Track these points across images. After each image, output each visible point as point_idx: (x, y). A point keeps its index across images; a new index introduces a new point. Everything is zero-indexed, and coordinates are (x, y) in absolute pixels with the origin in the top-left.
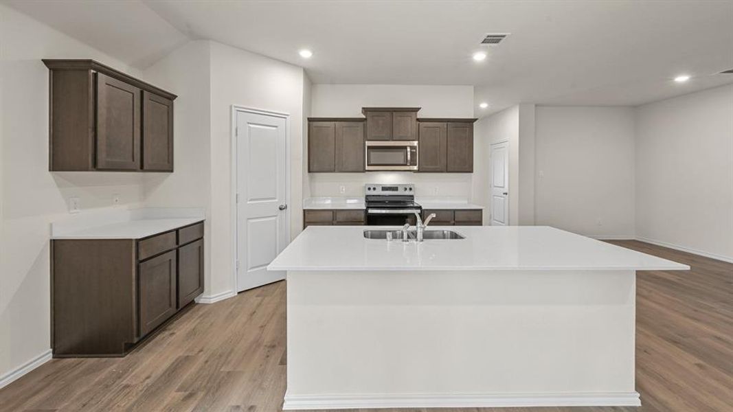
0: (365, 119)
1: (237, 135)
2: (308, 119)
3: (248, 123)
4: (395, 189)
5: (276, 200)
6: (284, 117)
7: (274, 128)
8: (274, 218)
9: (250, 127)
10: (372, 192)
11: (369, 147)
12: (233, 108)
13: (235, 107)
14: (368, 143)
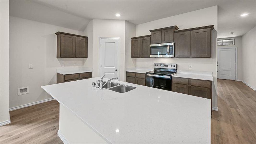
0: (151, 35)
1: (101, 46)
2: (131, 38)
3: (105, 42)
4: (167, 65)
5: (115, 67)
6: (117, 39)
7: (114, 43)
8: (113, 73)
9: (105, 43)
10: (157, 67)
11: (151, 47)
12: (100, 38)
13: (101, 38)
14: (151, 45)
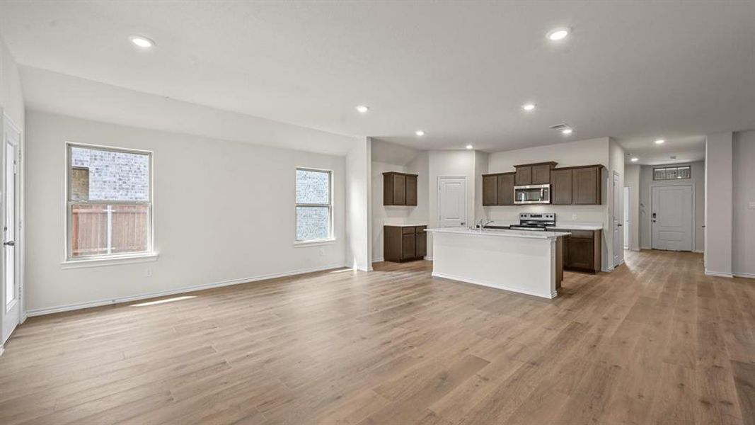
0: (515, 173)
2: (483, 175)
3: (446, 183)
4: (540, 216)
5: (459, 219)
6: (464, 178)
7: (459, 184)
9: (447, 185)
10: (524, 218)
11: (516, 190)
13: (439, 177)
14: (516, 188)
